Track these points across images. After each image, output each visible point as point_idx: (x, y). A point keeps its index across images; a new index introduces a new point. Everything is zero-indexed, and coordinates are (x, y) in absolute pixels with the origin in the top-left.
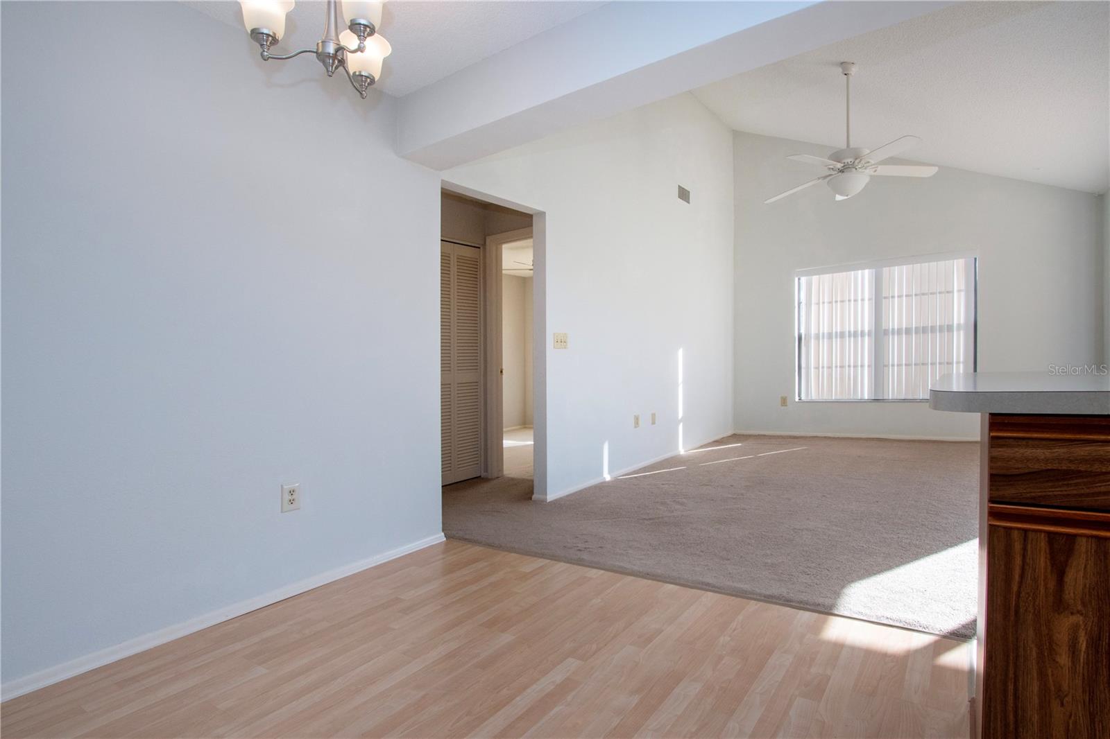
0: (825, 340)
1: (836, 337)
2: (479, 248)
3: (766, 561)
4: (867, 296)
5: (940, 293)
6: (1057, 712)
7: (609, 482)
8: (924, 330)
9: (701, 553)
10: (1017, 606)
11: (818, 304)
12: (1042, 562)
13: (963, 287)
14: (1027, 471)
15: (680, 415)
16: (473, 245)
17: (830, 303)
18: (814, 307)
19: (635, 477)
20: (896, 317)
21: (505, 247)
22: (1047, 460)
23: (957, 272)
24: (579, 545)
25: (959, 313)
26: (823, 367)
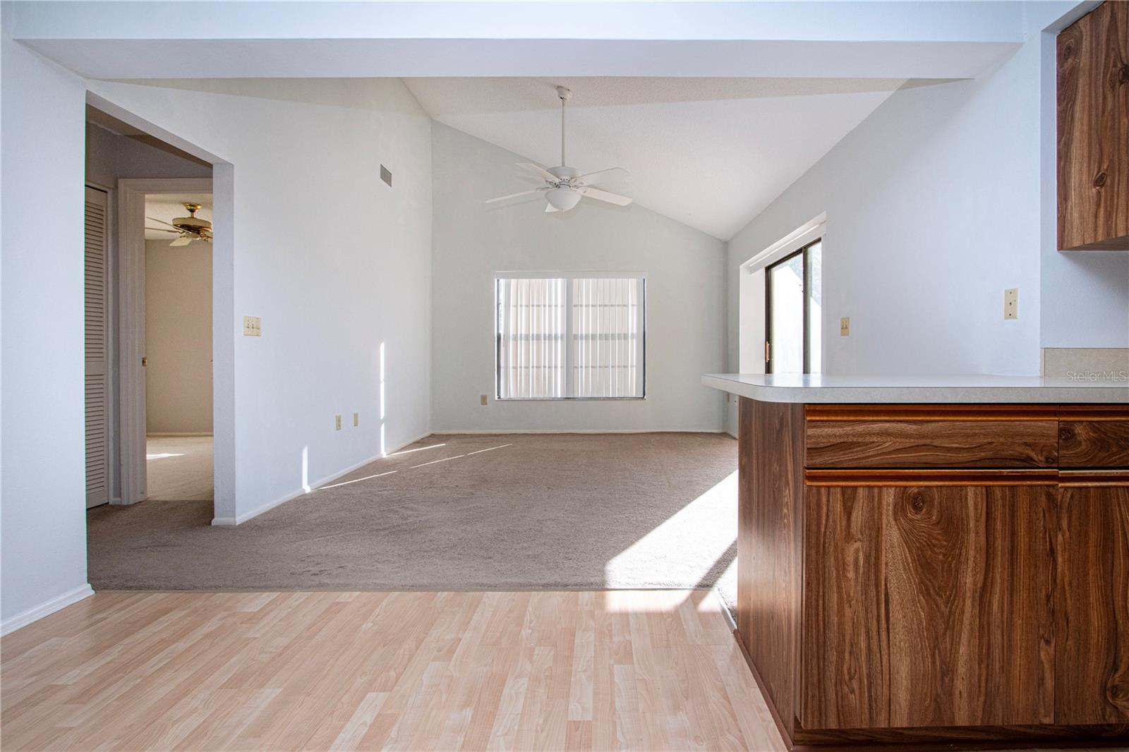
0: (523, 342)
1: (533, 339)
2: (106, 192)
3: (527, 553)
4: (559, 304)
5: (618, 306)
6: (848, 612)
7: (310, 494)
8: (606, 337)
9: (460, 556)
10: (824, 542)
11: (516, 306)
12: (839, 507)
13: (635, 303)
14: (829, 444)
15: (382, 415)
16: (102, 188)
17: (527, 306)
18: (512, 309)
19: (341, 486)
20: (585, 324)
21: (147, 196)
22: (840, 436)
23: (630, 288)
24: (311, 569)
25: (633, 326)
26: (521, 367)
